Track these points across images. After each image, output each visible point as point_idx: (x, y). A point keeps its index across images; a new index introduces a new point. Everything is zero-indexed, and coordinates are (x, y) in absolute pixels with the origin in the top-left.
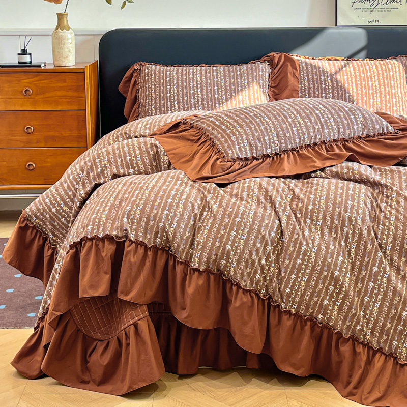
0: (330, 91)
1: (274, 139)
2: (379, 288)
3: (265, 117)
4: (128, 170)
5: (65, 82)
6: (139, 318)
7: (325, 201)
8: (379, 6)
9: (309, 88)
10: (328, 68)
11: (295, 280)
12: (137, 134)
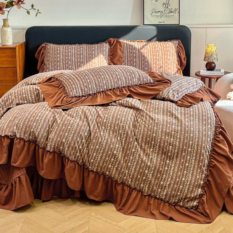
0: (138, 58)
1: (93, 87)
2: (135, 159)
3: (91, 76)
4: (24, 102)
5: (6, 53)
6: (21, 174)
7: (112, 118)
8: (165, 14)
9: (128, 56)
10: (137, 46)
11: (96, 156)
12: (32, 83)
